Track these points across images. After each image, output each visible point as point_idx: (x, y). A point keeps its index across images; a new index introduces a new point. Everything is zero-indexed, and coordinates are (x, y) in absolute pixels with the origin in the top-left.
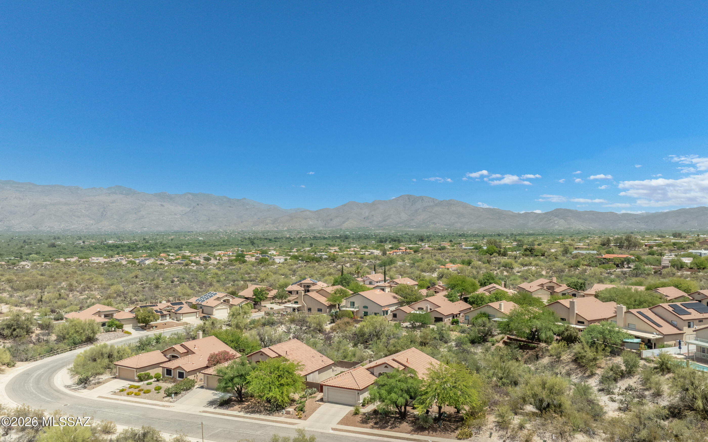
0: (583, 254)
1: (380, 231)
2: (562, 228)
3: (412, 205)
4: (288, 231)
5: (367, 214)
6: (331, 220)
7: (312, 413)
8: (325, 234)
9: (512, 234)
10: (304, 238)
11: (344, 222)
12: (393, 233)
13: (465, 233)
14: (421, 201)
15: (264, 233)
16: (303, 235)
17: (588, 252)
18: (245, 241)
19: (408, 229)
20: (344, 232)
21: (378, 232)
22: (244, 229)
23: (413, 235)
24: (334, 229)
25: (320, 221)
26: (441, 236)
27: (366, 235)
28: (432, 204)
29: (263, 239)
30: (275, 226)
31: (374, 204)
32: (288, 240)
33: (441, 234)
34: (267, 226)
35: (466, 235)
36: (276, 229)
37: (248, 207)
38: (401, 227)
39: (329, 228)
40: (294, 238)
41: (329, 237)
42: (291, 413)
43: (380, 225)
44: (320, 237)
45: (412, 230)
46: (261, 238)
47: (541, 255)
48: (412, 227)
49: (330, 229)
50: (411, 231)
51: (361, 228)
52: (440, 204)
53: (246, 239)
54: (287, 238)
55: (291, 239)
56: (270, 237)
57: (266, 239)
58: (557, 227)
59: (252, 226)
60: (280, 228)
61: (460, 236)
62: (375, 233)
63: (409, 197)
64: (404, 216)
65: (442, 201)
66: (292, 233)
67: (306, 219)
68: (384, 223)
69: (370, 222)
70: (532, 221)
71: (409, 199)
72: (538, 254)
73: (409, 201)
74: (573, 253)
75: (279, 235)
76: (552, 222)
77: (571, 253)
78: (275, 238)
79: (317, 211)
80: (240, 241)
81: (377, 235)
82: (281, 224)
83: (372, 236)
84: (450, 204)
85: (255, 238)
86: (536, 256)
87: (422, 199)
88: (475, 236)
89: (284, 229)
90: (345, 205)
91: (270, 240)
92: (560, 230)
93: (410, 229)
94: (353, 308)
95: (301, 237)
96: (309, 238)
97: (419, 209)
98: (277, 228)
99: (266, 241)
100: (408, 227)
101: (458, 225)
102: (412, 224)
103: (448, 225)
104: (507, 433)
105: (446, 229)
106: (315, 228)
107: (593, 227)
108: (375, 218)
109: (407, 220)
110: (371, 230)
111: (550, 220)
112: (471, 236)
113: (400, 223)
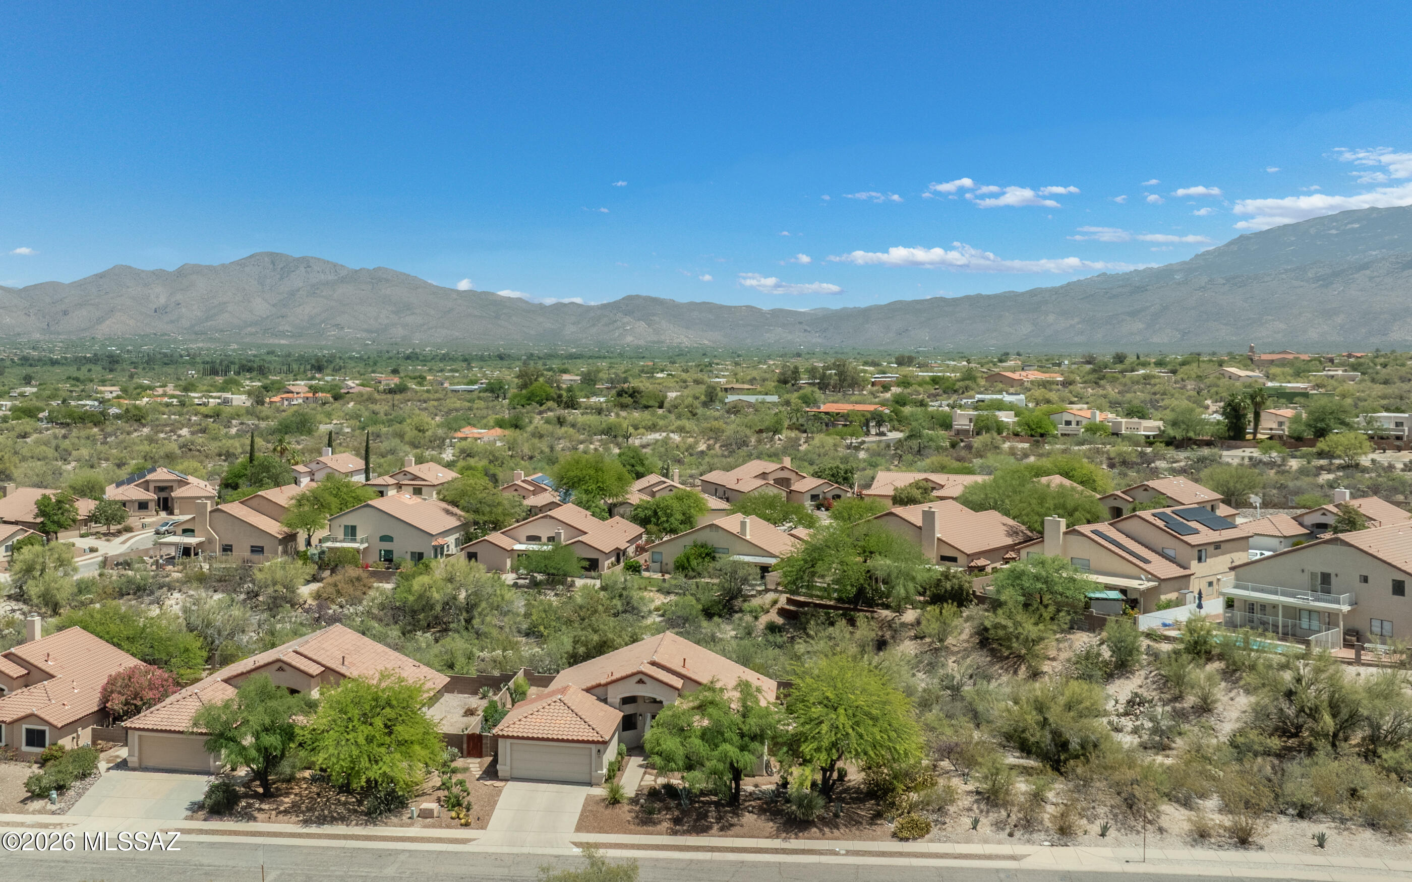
0: (750, 405)
1: (201, 345)
2: (642, 342)
3: (281, 279)
5: (162, 300)
6: (65, 313)
8: (51, 351)
9: (532, 355)
11: (100, 320)
12: (234, 350)
13: (418, 350)
14: (303, 270)
17: (760, 398)
19: (271, 341)
20: (105, 345)
21: (195, 346)
24: (74, 338)
25: (33, 317)
26: (361, 358)
27: (165, 355)
28: (331, 277)
31: (181, 273)
33: (358, 352)
35: (421, 358)
38: (251, 334)
39: (59, 334)
41: (66, 358)
43: (197, 328)
45: (283, 342)
47: (657, 404)
48: (282, 334)
49: (62, 337)
50: (280, 345)
51: (147, 335)
52: (353, 277)
58: (629, 339)
61: (408, 358)
62: (187, 350)
63: (274, 257)
64: (260, 307)
65: (356, 271)
68: (209, 324)
69: (172, 322)
70: (573, 324)
71: (273, 263)
72: (651, 403)
73: (274, 270)
74: (727, 401)
76: (618, 328)
77: (722, 402)
79: (26, 289)
83: (181, 356)
84: (377, 277)
86: (647, 407)
87: (306, 263)
88: (444, 358)
90: (101, 276)
92: (638, 347)
93: (276, 341)
94: (354, 541)
97: (298, 290)
100: (272, 334)
101: (399, 332)
102: (281, 328)
103: (372, 332)
104: (1009, 816)
105: (368, 339)
106: (19, 334)
107: (709, 341)
108: (184, 310)
109: (268, 317)
110: (175, 341)
111: (615, 321)
112: (433, 359)
113: (250, 326)
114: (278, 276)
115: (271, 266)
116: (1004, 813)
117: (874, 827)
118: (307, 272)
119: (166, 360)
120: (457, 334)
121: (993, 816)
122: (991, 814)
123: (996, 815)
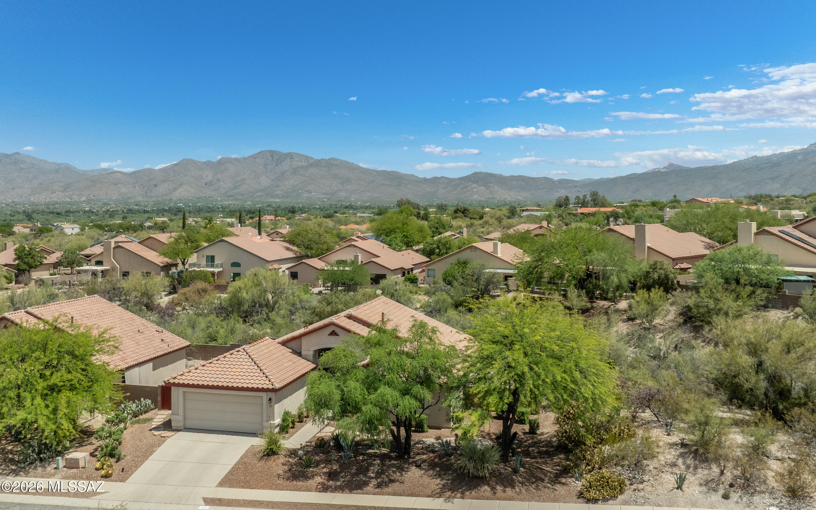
0: (536, 217)
1: (230, 202)
2: (483, 198)
3: (277, 165)
4: (88, 201)
5: (210, 178)
6: (155, 186)
7: (143, 462)
8: (146, 206)
10: (113, 211)
11: (175, 189)
12: (249, 205)
13: (353, 204)
14: (289, 160)
15: (49, 205)
16: (112, 207)
17: (543, 213)
18: (17, 215)
19: (270, 200)
20: (176, 203)
21: (226, 203)
22: (16, 200)
23: (279, 207)
24: (160, 199)
25: (137, 188)
26: (320, 208)
27: (209, 207)
28: (305, 164)
29: (46, 212)
30: (67, 194)
31: (220, 162)
32: (87, 214)
33: (318, 205)
34: (54, 195)
36: (69, 200)
37: (22, 166)
38: (259, 196)
39: (152, 197)
40: (97, 211)
41: (153, 210)
42: (81, 464)
43: (229, 194)
44: (138, 211)
45: (277, 200)
46: (43, 212)
47: (479, 218)
48: (277, 196)
49: (154, 198)
50: (275, 202)
51: (201, 198)
52: (317, 164)
53: (19, 213)
54: (85, 212)
55: (92, 212)
56: (58, 211)
57: (52, 213)
58: (476, 197)
59: (29, 195)
60: (75, 198)
61: (346, 208)
62: (222, 205)
63: (272, 153)
64: (265, 181)
65: (319, 160)
66: (94, 204)
67: (116, 184)
68: (236, 191)
69: (215, 190)
70: (443, 188)
71: (272, 156)
73: (273, 160)
74: (522, 215)
75: (74, 208)
77: (519, 216)
78: (66, 212)
79: (133, 173)
80: (9, 216)
81: (226, 208)
82: (77, 192)
84: (330, 164)
85: (34, 212)
86: (472, 219)
87: (291, 156)
89: (82, 199)
90: (176, 165)
91: (58, 214)
92: (480, 201)
93: (273, 200)
94: (213, 266)
95: (108, 210)
96: (121, 212)
97: (286, 171)
98: (71, 199)
99: (51, 215)
100: (271, 196)
101: (343, 194)
102: (276, 193)
103: (328, 194)
104: (722, 473)
105: (326, 198)
106: (130, 198)
107: (522, 197)
108: (222, 183)
109: (269, 186)
110: (216, 200)
111: (467, 187)
112: (361, 208)
113: (259, 192)
114: (275, 164)
115: (271, 158)
116: (715, 470)
117: (558, 487)
118: (291, 161)
119: (209, 210)
120: (376, 195)
121: (702, 473)
122: (700, 470)
123: (706, 472)
